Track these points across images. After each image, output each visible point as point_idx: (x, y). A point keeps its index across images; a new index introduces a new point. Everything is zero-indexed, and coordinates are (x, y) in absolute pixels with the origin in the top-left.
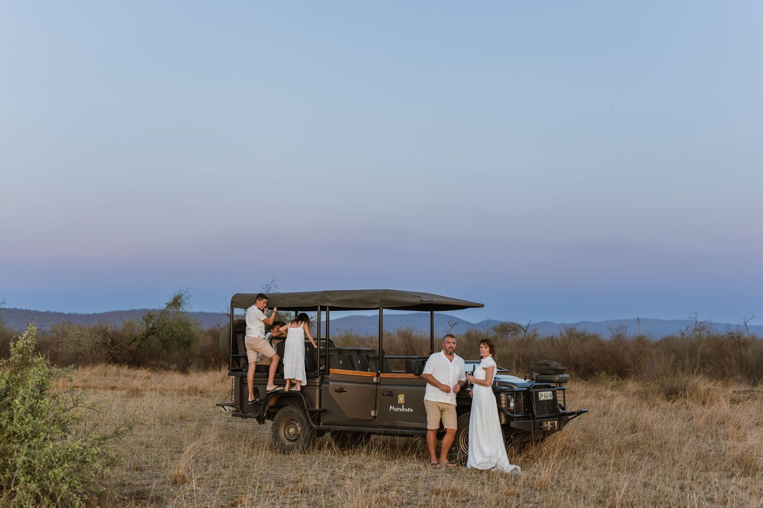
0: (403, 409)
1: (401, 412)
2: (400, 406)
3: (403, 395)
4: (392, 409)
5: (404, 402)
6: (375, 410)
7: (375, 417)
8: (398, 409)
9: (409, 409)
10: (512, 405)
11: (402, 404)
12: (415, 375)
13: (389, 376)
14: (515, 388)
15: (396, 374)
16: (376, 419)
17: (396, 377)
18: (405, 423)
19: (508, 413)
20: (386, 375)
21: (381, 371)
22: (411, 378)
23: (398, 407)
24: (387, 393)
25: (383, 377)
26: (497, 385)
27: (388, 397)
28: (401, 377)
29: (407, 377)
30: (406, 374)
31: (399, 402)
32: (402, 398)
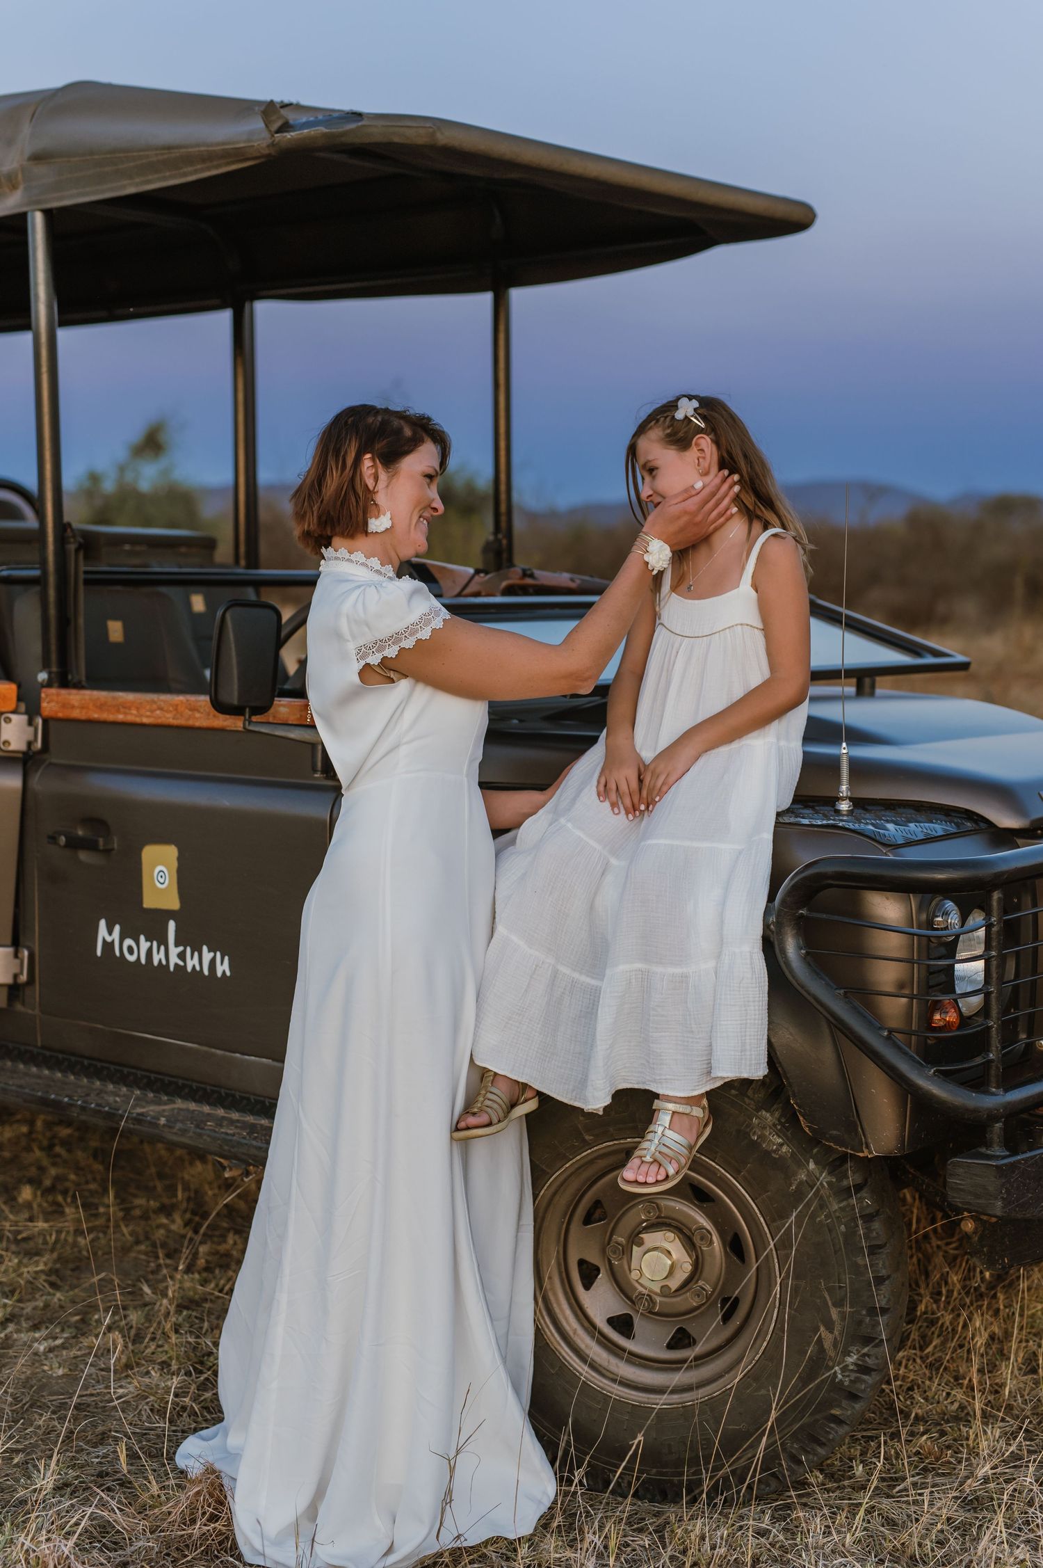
0: (174, 951)
1: (163, 968)
2: (152, 926)
3: (171, 852)
4: (108, 946)
5: (174, 903)
6: (16, 943)
7: (14, 990)
8: (144, 945)
9: (207, 956)
10: (970, 970)
11: (168, 914)
12: (220, 707)
13: (91, 706)
14: (1007, 821)
15: (130, 697)
16: (23, 1004)
17: (130, 718)
18: (191, 1048)
19: (928, 1078)
20: (76, 704)
21: (50, 673)
22: (222, 730)
23: (142, 938)
24: (80, 833)
25: (60, 715)
26: (844, 806)
27: (83, 856)
28: (160, 718)
29: (197, 719)
30: (187, 701)
31: (148, 903)
32: (162, 874)
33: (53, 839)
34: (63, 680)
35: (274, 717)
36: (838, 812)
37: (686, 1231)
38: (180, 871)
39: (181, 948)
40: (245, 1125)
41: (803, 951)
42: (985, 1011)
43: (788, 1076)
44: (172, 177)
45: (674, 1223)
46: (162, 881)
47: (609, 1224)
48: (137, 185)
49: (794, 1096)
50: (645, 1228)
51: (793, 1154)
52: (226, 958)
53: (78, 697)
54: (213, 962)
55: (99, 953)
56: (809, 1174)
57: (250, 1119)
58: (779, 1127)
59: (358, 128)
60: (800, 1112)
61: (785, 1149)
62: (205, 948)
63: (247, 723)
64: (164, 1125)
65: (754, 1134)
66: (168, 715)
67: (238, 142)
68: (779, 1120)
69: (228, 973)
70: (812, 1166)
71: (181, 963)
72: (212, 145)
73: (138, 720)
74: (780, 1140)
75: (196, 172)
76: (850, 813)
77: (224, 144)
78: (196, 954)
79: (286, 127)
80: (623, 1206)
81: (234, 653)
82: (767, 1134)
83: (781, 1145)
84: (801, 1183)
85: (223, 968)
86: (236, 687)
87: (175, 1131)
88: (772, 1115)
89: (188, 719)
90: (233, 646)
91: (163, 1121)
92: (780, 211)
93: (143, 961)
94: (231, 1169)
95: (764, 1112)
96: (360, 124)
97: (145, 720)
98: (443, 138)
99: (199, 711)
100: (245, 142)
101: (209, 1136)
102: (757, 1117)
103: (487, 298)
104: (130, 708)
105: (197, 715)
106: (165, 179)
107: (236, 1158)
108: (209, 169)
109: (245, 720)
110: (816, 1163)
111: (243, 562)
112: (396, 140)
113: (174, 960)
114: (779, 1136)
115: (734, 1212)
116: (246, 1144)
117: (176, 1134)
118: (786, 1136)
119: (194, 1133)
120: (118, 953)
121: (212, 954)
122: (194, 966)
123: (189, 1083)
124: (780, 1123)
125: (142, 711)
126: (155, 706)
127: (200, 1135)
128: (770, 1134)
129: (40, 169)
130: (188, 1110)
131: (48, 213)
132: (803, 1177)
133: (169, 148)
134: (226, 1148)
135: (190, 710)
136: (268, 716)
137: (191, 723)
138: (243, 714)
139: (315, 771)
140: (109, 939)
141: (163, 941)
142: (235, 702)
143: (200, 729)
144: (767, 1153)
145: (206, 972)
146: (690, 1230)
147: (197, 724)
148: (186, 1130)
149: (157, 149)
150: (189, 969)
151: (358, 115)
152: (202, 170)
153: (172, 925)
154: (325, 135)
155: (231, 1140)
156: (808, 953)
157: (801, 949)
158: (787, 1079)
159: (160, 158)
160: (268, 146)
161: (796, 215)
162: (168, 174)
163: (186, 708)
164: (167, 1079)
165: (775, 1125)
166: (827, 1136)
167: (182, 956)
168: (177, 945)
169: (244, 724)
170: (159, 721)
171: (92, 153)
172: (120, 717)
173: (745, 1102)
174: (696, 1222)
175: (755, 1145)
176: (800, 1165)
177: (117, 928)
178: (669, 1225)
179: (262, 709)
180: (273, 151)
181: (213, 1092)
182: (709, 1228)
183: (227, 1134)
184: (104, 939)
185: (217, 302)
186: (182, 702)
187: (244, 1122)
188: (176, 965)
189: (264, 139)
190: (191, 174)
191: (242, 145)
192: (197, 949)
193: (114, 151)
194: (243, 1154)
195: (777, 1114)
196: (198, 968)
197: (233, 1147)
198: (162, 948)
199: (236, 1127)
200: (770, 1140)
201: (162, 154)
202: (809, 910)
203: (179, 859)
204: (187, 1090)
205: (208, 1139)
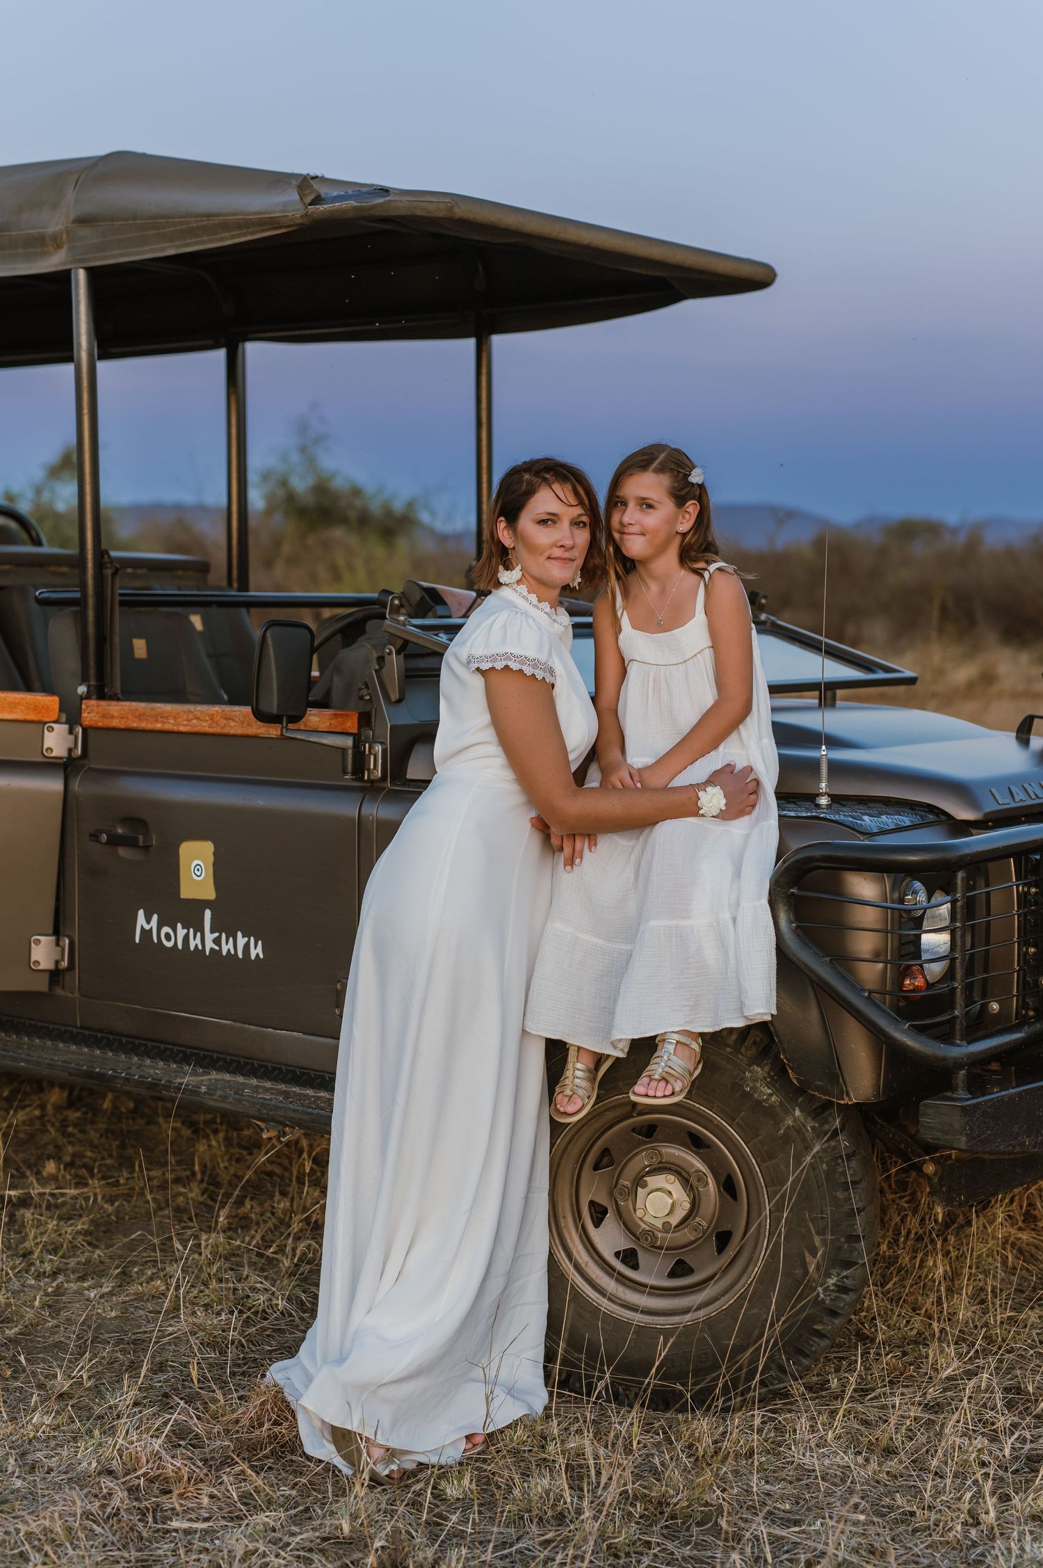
0: (210, 937)
1: (199, 952)
2: (189, 913)
3: (208, 847)
4: (146, 934)
5: (210, 894)
6: (57, 932)
7: (55, 975)
8: (181, 932)
9: (241, 941)
10: (935, 941)
11: (204, 904)
12: (261, 716)
13: (130, 717)
14: (963, 814)
15: (168, 707)
16: (63, 988)
17: (167, 727)
18: (226, 1025)
19: (903, 1032)
20: (116, 714)
21: (89, 687)
22: (256, 737)
23: (179, 926)
24: (120, 831)
25: (100, 724)
26: (824, 801)
27: (123, 852)
28: (196, 726)
29: (232, 727)
30: (223, 711)
31: (186, 893)
32: (198, 867)
33: (95, 837)
34: (101, 693)
35: (305, 725)
36: (818, 806)
37: (684, 1174)
38: (216, 865)
39: (217, 934)
40: (279, 1092)
41: (794, 925)
42: (949, 974)
43: (779, 1033)
44: (210, 241)
45: (674, 1167)
46: (198, 873)
47: (616, 1169)
48: (177, 247)
49: (784, 1053)
50: (648, 1172)
51: (781, 1103)
52: (260, 942)
53: (117, 708)
54: (247, 946)
55: (137, 941)
56: (795, 1120)
57: (282, 1087)
58: (769, 1080)
59: (385, 202)
60: (789, 1065)
61: (774, 1098)
62: (239, 934)
63: (284, 730)
64: (205, 1093)
65: (747, 1086)
66: (204, 724)
67: (275, 212)
68: (769, 1074)
69: (261, 956)
70: (797, 1113)
71: (217, 948)
72: (249, 214)
73: (175, 728)
74: (770, 1091)
75: (233, 237)
76: (829, 806)
77: (260, 213)
78: (231, 939)
79: (318, 200)
80: (629, 1153)
81: (273, 668)
82: (759, 1086)
83: (771, 1095)
84: (788, 1128)
85: (257, 951)
86: (275, 697)
87: (215, 1097)
88: (762, 1069)
89: (224, 727)
90: (273, 661)
91: (204, 1089)
92: (746, 271)
93: (180, 946)
94: (268, 1131)
95: (755, 1067)
96: (387, 199)
97: (182, 729)
98: (461, 212)
99: (233, 720)
100: (280, 212)
101: (248, 1101)
102: (750, 1071)
103: (471, 343)
104: (167, 718)
105: (232, 724)
106: (203, 242)
107: (274, 1120)
108: (245, 234)
109: (282, 728)
110: (801, 1111)
111: (235, 585)
112: (419, 213)
113: (209, 945)
114: (769, 1088)
115: (727, 1156)
116: (284, 1108)
117: (216, 1100)
118: (774, 1087)
119: (233, 1098)
120: (155, 941)
121: (246, 939)
122: (229, 950)
123: (223, 1056)
124: (770, 1076)
125: (179, 720)
126: (191, 716)
127: (240, 1101)
128: (761, 1086)
129: (84, 231)
130: (224, 1080)
131: (92, 273)
132: (790, 1122)
133: (209, 215)
134: (265, 1111)
135: (226, 719)
136: (301, 725)
137: (226, 731)
138: (281, 722)
139: (345, 773)
140: (147, 927)
141: (199, 928)
142: (275, 711)
143: (234, 736)
144: (759, 1102)
145: (240, 956)
146: (688, 1173)
147: (232, 732)
148: (226, 1097)
149: (196, 216)
150: (224, 953)
151: (385, 191)
152: (238, 236)
153: (208, 914)
154: (355, 208)
155: (269, 1105)
156: (798, 927)
157: (792, 923)
158: (778, 1037)
159: (200, 224)
160: (302, 217)
161: (760, 274)
162: (206, 238)
163: (221, 717)
164: (202, 1053)
165: (765, 1078)
166: (813, 1086)
167: (217, 941)
168: (212, 932)
169: (282, 731)
170: (196, 729)
171: (135, 218)
172: (159, 726)
173: (738, 1059)
174: (693, 1166)
175: (748, 1096)
176: (788, 1112)
177: (155, 917)
178: (670, 1169)
179: (296, 719)
180: (305, 221)
181: (246, 1063)
182: (705, 1171)
183: (265, 1099)
184: (142, 926)
185: (210, 342)
186: (217, 711)
187: (277, 1089)
188: (212, 949)
189: (297, 210)
190: (228, 238)
191: (278, 215)
192: (232, 934)
193: (155, 217)
194: (281, 1116)
195: (767, 1069)
196: (233, 952)
197: (271, 1110)
198: (199, 934)
199: (272, 1093)
200: (762, 1091)
201: (201, 221)
202: (798, 889)
203: (215, 854)
204: (221, 1063)
205: (248, 1104)
